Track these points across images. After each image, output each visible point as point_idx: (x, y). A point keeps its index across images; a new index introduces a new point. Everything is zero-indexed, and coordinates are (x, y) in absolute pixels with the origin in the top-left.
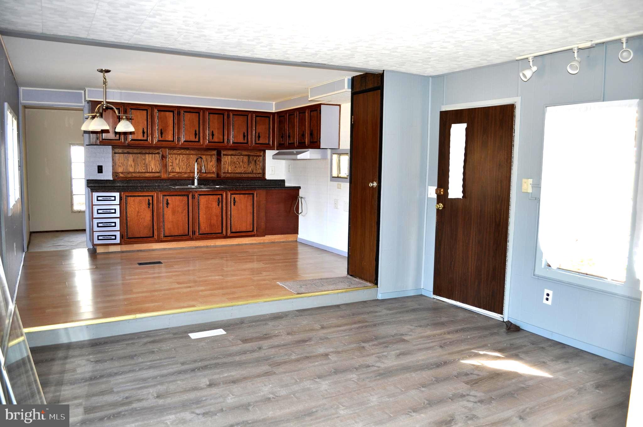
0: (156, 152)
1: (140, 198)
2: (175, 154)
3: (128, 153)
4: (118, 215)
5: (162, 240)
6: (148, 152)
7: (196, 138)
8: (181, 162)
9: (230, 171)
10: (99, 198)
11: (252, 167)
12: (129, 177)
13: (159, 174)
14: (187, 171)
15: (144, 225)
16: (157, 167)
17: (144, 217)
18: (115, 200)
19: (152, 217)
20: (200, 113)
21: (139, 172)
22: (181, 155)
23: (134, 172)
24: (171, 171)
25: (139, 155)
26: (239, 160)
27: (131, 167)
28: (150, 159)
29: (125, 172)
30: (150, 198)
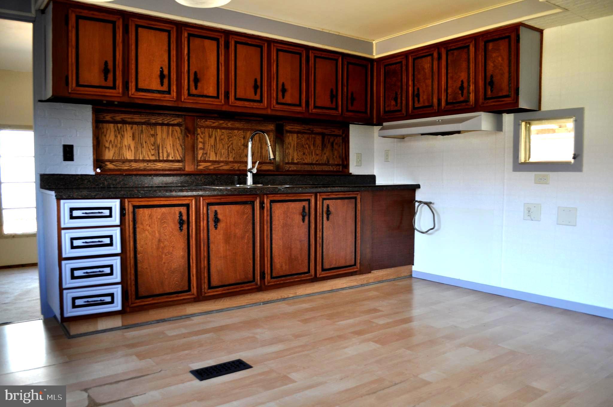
0: (175, 122)
1: (163, 210)
2: (208, 127)
3: (124, 122)
4: (117, 248)
5: (207, 295)
6: (160, 122)
7: (256, 94)
8: (218, 142)
9: (297, 160)
10: (76, 213)
11: (327, 154)
12: (126, 170)
13: (181, 164)
14: (229, 158)
15: (171, 268)
16: (178, 150)
17: (171, 251)
18: (110, 216)
19: (187, 250)
20: (263, 48)
21: (143, 161)
22: (218, 130)
23: (136, 161)
24: (201, 158)
25: (144, 126)
26: (309, 140)
27: (129, 149)
28: (165, 136)
29: (117, 161)
30: (183, 210)
